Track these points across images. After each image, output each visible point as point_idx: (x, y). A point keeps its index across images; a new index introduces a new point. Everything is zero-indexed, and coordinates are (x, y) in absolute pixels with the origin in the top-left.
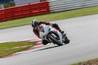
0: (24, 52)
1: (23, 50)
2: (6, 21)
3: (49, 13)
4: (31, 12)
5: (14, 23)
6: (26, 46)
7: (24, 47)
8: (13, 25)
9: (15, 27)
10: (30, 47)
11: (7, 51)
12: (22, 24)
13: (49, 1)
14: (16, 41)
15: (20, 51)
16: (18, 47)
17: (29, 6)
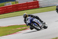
2: (13, 12)
4: (28, 7)
5: (18, 13)
6: (25, 28)
8: (17, 15)
9: (19, 16)
10: (27, 28)
11: (13, 31)
13: (39, 1)
14: (19, 24)
15: (21, 31)
16: (20, 28)
17: (27, 3)
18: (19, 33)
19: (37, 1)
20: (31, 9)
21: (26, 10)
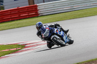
0: (13, 54)
1: (12, 53)
3: (38, 16)
4: (19, 15)
6: (15, 49)
7: (13, 49)
10: (19, 50)
12: (11, 27)
13: (38, 5)
14: (5, 43)
15: (9, 54)
16: (7, 50)
17: (18, 9)
18: (7, 58)
19: (35, 5)
20: (25, 18)
21: (17, 20)
